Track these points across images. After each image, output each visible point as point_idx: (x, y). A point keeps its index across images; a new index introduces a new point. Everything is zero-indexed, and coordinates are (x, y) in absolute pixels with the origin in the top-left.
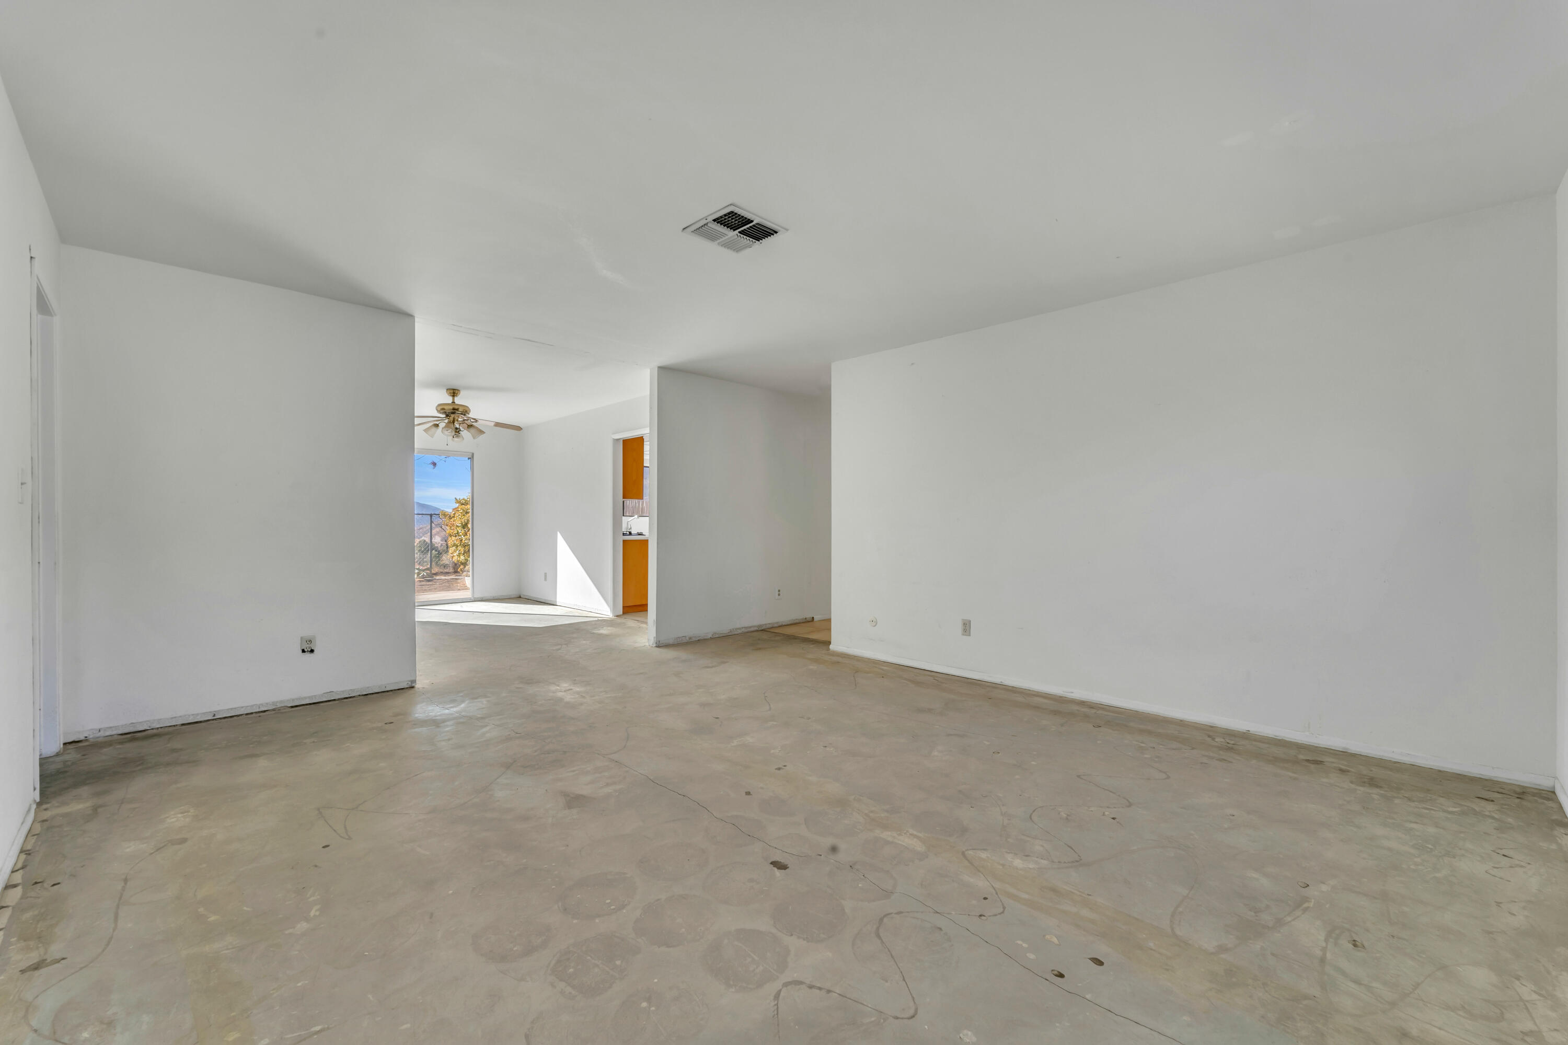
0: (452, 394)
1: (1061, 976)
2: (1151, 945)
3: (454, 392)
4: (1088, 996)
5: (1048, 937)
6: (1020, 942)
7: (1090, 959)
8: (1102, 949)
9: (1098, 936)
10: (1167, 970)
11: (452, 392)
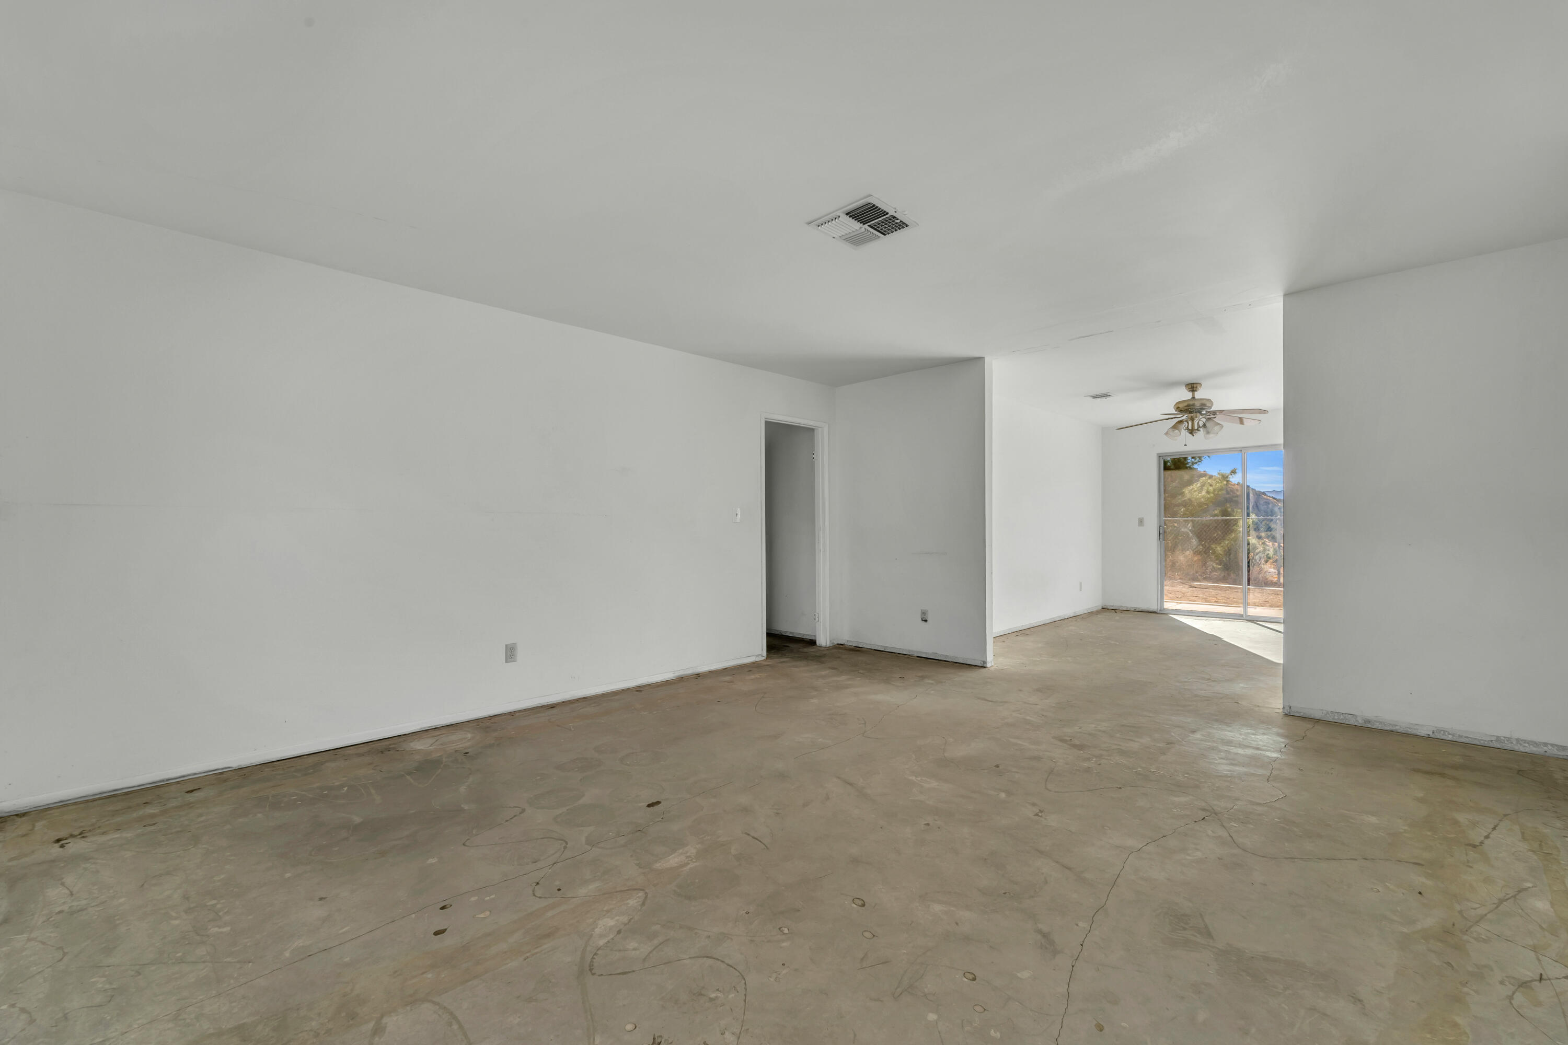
0: (1191, 389)
1: (443, 908)
2: (430, 976)
3: (1192, 387)
4: (413, 916)
5: (488, 913)
6: (493, 896)
7: (446, 929)
8: (448, 941)
9: (467, 943)
10: (395, 972)
11: (1190, 387)
